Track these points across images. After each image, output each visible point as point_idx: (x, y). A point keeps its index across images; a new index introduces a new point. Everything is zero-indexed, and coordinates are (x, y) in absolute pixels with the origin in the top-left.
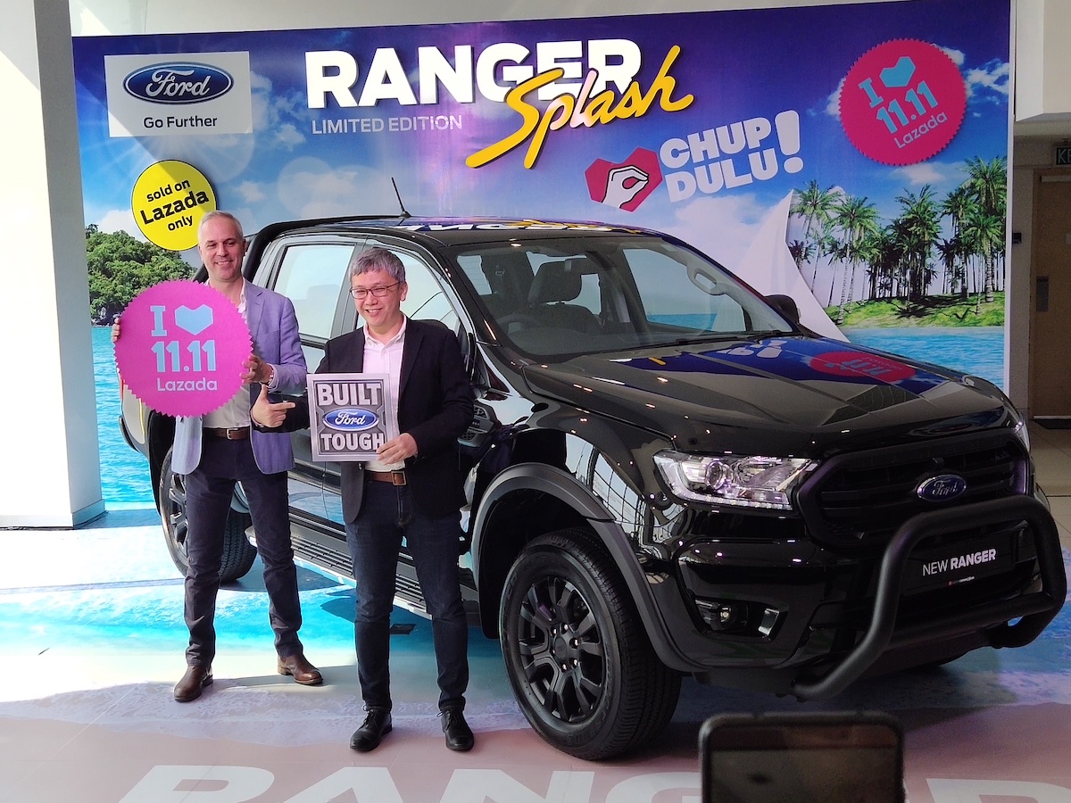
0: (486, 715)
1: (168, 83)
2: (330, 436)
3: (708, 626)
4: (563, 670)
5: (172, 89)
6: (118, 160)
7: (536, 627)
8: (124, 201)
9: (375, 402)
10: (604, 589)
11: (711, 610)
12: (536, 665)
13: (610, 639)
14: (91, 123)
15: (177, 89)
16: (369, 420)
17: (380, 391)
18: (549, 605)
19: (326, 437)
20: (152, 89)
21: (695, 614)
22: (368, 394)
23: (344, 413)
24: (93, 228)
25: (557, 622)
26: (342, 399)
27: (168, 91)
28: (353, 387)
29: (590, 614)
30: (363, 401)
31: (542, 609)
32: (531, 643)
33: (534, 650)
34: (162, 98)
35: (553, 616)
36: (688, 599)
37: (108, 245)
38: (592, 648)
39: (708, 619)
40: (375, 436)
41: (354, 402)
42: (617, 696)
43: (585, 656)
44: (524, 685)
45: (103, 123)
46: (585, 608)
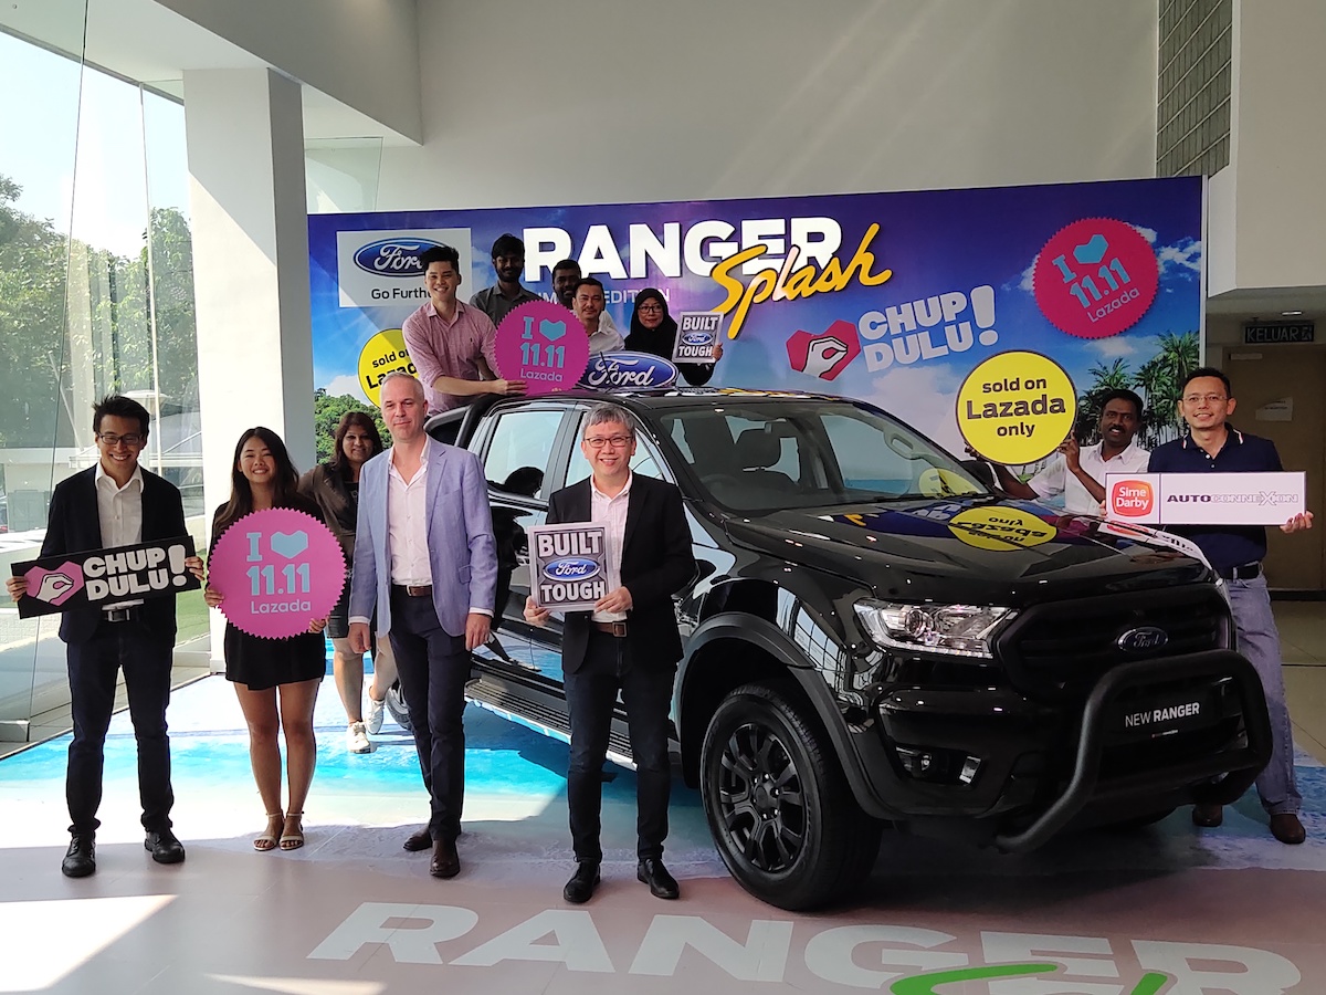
0: (687, 863)
1: (394, 258)
2: (550, 587)
3: (908, 774)
4: (763, 819)
5: (399, 263)
6: (346, 329)
7: (737, 776)
8: (351, 367)
9: (596, 550)
10: (806, 740)
11: (912, 757)
12: (737, 813)
13: (811, 789)
14: (324, 294)
15: (403, 261)
16: (590, 569)
17: (600, 539)
18: (750, 755)
19: (546, 588)
20: (380, 263)
21: (896, 762)
22: (589, 543)
23: (564, 564)
24: (322, 391)
25: (759, 772)
26: (562, 548)
27: (394, 265)
28: (574, 536)
29: (792, 764)
30: (584, 550)
31: (743, 758)
32: (732, 791)
33: (735, 799)
34: (389, 271)
35: (754, 765)
36: (888, 747)
37: (334, 408)
38: (794, 798)
39: (908, 766)
40: (595, 584)
41: (575, 551)
42: (817, 847)
43: (786, 807)
44: (724, 833)
45: (334, 294)
46: (785, 758)
